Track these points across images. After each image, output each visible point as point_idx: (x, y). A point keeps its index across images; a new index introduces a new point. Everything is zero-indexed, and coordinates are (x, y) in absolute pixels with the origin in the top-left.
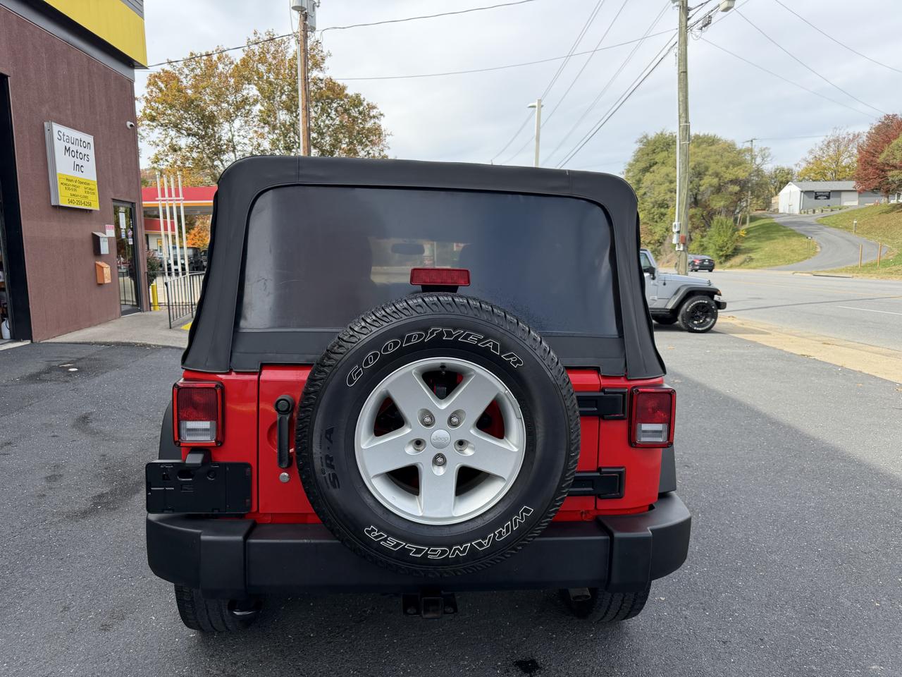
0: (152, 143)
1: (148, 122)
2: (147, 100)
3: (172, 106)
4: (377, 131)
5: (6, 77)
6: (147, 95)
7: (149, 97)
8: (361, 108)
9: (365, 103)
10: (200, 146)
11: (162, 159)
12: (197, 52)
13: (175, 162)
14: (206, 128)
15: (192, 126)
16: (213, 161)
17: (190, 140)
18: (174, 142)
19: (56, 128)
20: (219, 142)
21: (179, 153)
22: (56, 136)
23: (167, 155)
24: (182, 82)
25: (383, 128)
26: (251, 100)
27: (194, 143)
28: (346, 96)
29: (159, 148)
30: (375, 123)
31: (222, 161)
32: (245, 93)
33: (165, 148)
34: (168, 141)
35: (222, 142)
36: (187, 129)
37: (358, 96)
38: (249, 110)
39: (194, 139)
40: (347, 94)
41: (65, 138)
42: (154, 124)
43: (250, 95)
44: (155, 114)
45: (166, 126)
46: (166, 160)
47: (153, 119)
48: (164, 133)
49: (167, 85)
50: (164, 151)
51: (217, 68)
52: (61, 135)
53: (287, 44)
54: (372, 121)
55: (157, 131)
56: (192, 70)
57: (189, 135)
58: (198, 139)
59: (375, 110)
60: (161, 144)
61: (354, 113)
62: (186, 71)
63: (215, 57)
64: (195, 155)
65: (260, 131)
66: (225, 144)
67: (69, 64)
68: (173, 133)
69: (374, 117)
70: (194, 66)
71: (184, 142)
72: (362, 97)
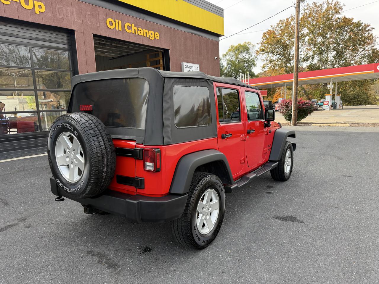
0: (262, 60)
1: (262, 52)
2: (261, 43)
3: (271, 44)
4: (371, 37)
5: (169, 50)
6: (261, 42)
7: (262, 42)
8: (361, 28)
9: (363, 25)
10: (281, 58)
11: (266, 66)
12: (282, 19)
13: (271, 67)
14: (284, 50)
15: (278, 51)
16: (286, 64)
17: (277, 57)
18: (271, 58)
19: (185, 64)
20: (289, 55)
21: (273, 62)
22: (184, 66)
23: (268, 64)
24: (276, 33)
25: (374, 35)
26: (305, 35)
27: (279, 57)
28: (353, 23)
29: (265, 62)
30: (369, 33)
31: (290, 63)
32: (302, 32)
33: (267, 61)
34: (269, 58)
35: (291, 55)
36: (277, 52)
37: (359, 22)
38: (304, 39)
39: (279, 56)
40: (353, 22)
41: (188, 67)
42: (264, 52)
43: (305, 33)
44: (264, 48)
45: (268, 52)
46: (268, 66)
47: (263, 50)
48: (267, 55)
49: (269, 36)
50: (267, 63)
51: (291, 24)
52: (187, 66)
53: (323, 6)
54: (368, 33)
55: (265, 55)
56: (280, 27)
57: (277, 55)
58: (280, 56)
59: (370, 27)
60: (266, 60)
61: (356, 30)
62: (278, 28)
63: (290, 20)
64: (279, 63)
65: (309, 48)
66: (292, 56)
67: (192, 41)
68: (271, 55)
69: (368, 31)
70: (281, 26)
71: (275, 58)
72: (361, 22)
